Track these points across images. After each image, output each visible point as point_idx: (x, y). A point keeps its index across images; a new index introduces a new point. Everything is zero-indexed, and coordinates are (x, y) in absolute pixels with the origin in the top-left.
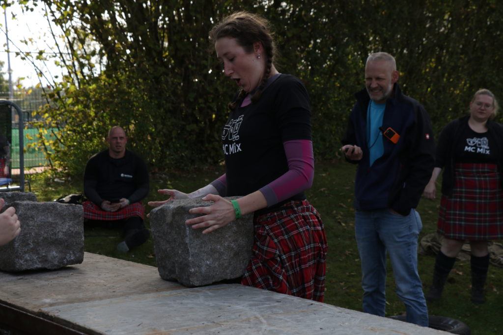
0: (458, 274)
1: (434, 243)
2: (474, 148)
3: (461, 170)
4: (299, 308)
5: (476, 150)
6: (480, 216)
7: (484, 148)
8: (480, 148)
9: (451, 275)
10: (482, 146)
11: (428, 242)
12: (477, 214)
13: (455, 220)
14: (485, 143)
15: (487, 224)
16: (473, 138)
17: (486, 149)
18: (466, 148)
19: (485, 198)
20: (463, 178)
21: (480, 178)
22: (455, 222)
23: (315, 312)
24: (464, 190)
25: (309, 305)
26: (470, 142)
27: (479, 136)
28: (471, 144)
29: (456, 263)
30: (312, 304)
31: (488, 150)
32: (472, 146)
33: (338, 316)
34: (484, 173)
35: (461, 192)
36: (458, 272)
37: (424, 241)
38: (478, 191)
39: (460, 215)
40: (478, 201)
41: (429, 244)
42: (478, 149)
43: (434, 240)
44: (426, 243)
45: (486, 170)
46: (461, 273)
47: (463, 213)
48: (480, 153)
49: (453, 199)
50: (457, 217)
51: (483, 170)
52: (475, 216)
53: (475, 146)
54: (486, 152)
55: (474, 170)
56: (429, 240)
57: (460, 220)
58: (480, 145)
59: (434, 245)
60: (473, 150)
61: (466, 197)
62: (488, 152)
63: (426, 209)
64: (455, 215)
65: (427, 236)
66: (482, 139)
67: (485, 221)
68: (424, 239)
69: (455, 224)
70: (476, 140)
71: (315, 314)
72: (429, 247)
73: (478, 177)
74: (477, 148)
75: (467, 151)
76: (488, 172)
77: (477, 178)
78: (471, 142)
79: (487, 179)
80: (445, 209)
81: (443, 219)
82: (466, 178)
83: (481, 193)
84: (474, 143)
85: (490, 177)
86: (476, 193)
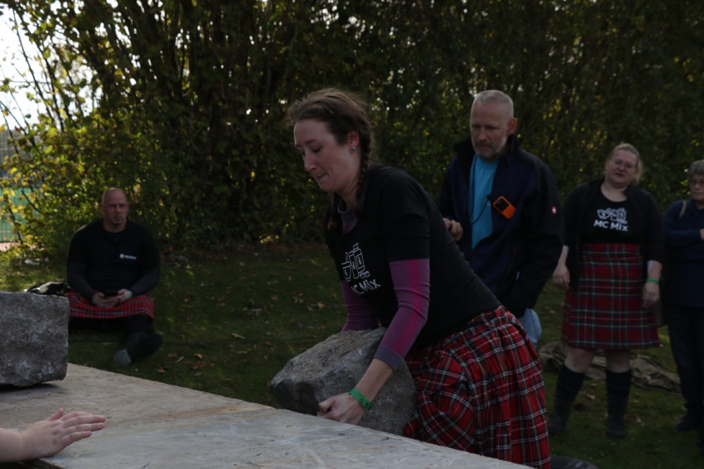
0: (589, 398)
1: (557, 355)
2: (607, 222)
3: (590, 252)
4: (369, 444)
5: (609, 225)
6: (616, 316)
7: (620, 222)
8: (615, 223)
9: (579, 399)
10: (618, 220)
11: (548, 353)
12: (612, 312)
13: (582, 321)
14: (622, 215)
15: (626, 327)
16: (605, 209)
17: (623, 225)
18: (597, 223)
19: (623, 291)
20: (592, 263)
21: (615, 264)
22: (582, 324)
23: (392, 449)
24: (594, 280)
25: (384, 440)
26: (601, 214)
27: (615, 205)
28: (603, 217)
29: (585, 382)
30: (388, 438)
31: (625, 225)
32: (604, 220)
33: (424, 455)
34: (620, 256)
35: (590, 283)
36: (589, 396)
37: (543, 352)
38: (613, 281)
39: (590, 314)
40: (613, 295)
41: (550, 356)
42: (613, 225)
43: (556, 350)
44: (545, 355)
45: (624, 252)
46: (593, 397)
47: (593, 311)
48: (614, 229)
49: (580, 293)
50: (586, 318)
51: (619, 253)
52: (609, 316)
53: (608, 220)
54: (622, 228)
55: (608, 253)
56: (550, 350)
57: (590, 321)
58: (614, 218)
59: (557, 357)
60: (606, 225)
61: (597, 291)
62: (625, 228)
63: (547, 307)
64: (582, 314)
65: (548, 345)
66: (618, 211)
67: (623, 323)
68: (543, 349)
69: (582, 328)
70: (610, 212)
71: (391, 452)
72: (550, 361)
73: (614, 261)
74: (610, 222)
75: (598, 226)
76: (627, 256)
77: (611, 264)
78: (604, 214)
79: (626, 264)
80: (569, 306)
81: (567, 320)
82: (596, 263)
83: (617, 284)
84: (607, 215)
85: (629, 261)
86: (610, 284)
